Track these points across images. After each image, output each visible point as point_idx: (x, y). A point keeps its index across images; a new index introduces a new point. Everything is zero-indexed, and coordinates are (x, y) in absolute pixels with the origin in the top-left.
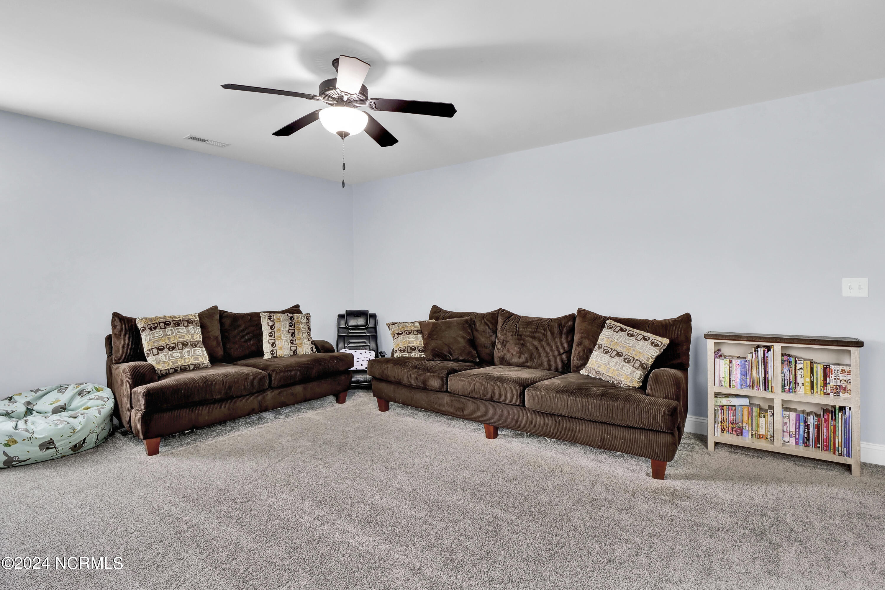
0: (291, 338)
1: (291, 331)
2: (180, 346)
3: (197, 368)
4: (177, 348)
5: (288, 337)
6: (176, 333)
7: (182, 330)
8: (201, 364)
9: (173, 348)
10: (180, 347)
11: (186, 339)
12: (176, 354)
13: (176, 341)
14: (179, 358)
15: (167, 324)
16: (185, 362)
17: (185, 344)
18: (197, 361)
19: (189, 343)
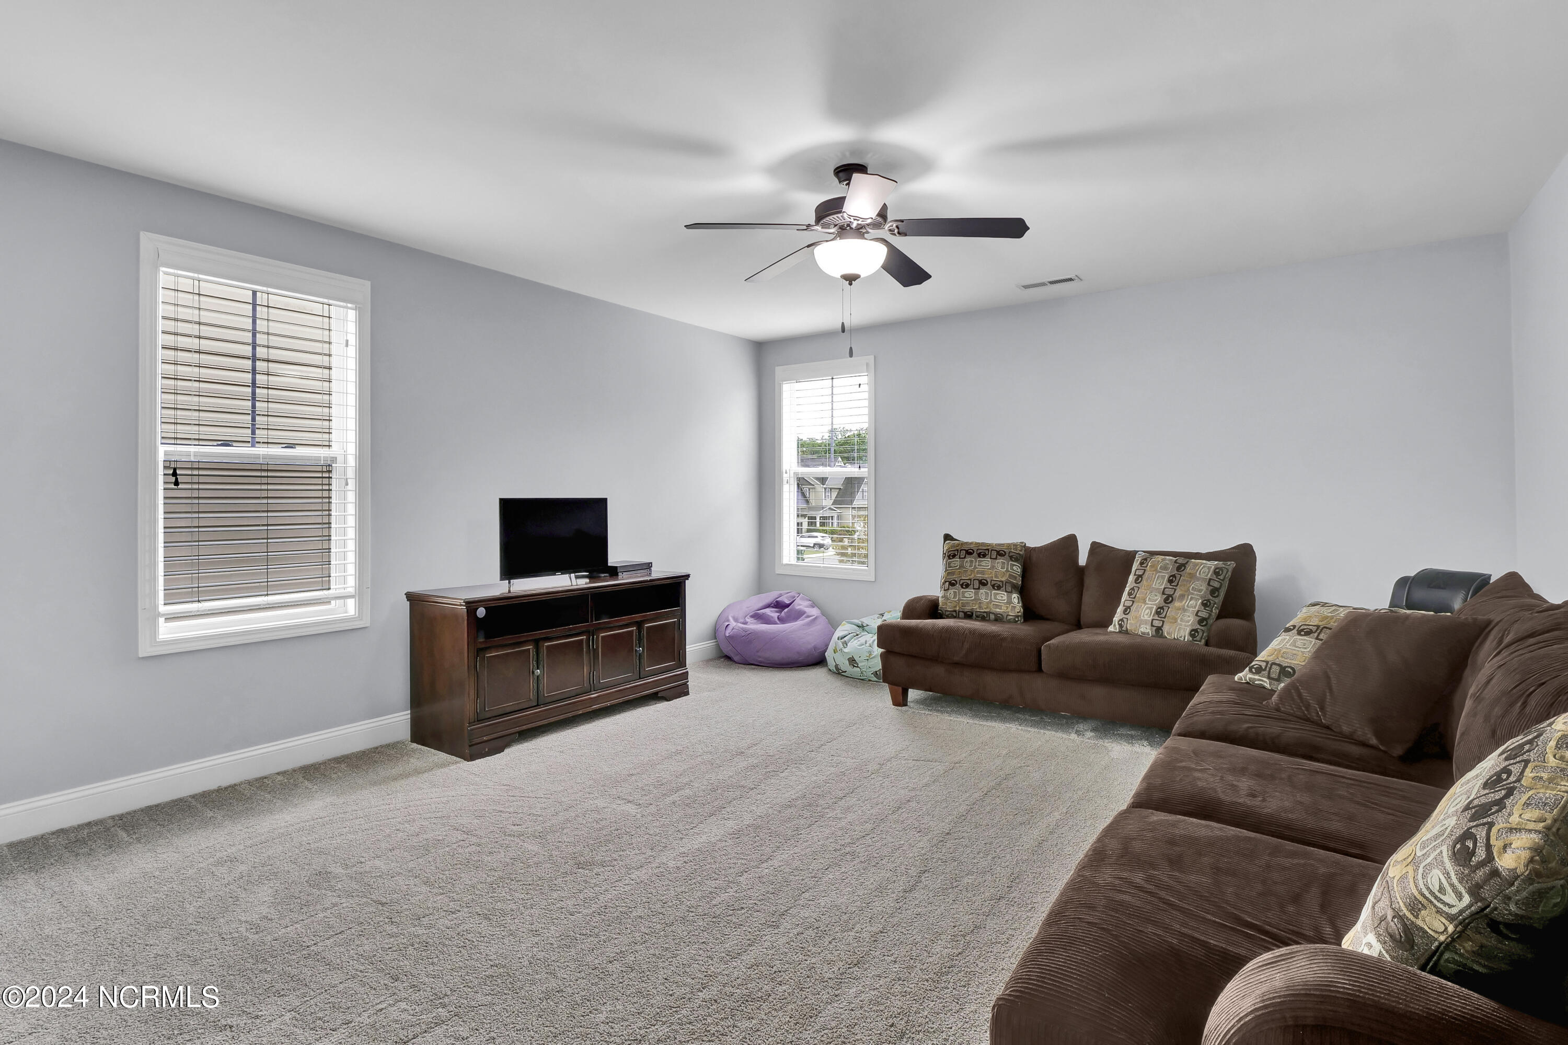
0: (1163, 604)
1: (1168, 592)
2: (977, 584)
3: (999, 619)
4: (972, 586)
5: (1159, 599)
6: (975, 566)
7: (986, 563)
8: (1005, 615)
9: (967, 586)
10: (976, 586)
11: (987, 576)
12: (970, 593)
13: (972, 577)
14: (972, 600)
15: (969, 553)
16: (980, 607)
17: (983, 583)
18: (998, 610)
19: (989, 583)
